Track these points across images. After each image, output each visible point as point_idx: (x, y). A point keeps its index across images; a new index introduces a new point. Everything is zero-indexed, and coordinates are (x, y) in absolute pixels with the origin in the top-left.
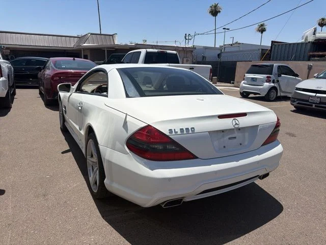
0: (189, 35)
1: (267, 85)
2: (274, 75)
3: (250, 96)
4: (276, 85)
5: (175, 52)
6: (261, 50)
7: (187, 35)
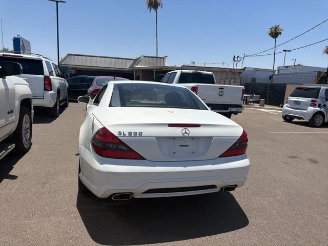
0: (238, 56)
1: (311, 109)
2: (320, 99)
3: (293, 121)
4: (322, 110)
5: (210, 73)
6: (317, 73)
7: (236, 57)
